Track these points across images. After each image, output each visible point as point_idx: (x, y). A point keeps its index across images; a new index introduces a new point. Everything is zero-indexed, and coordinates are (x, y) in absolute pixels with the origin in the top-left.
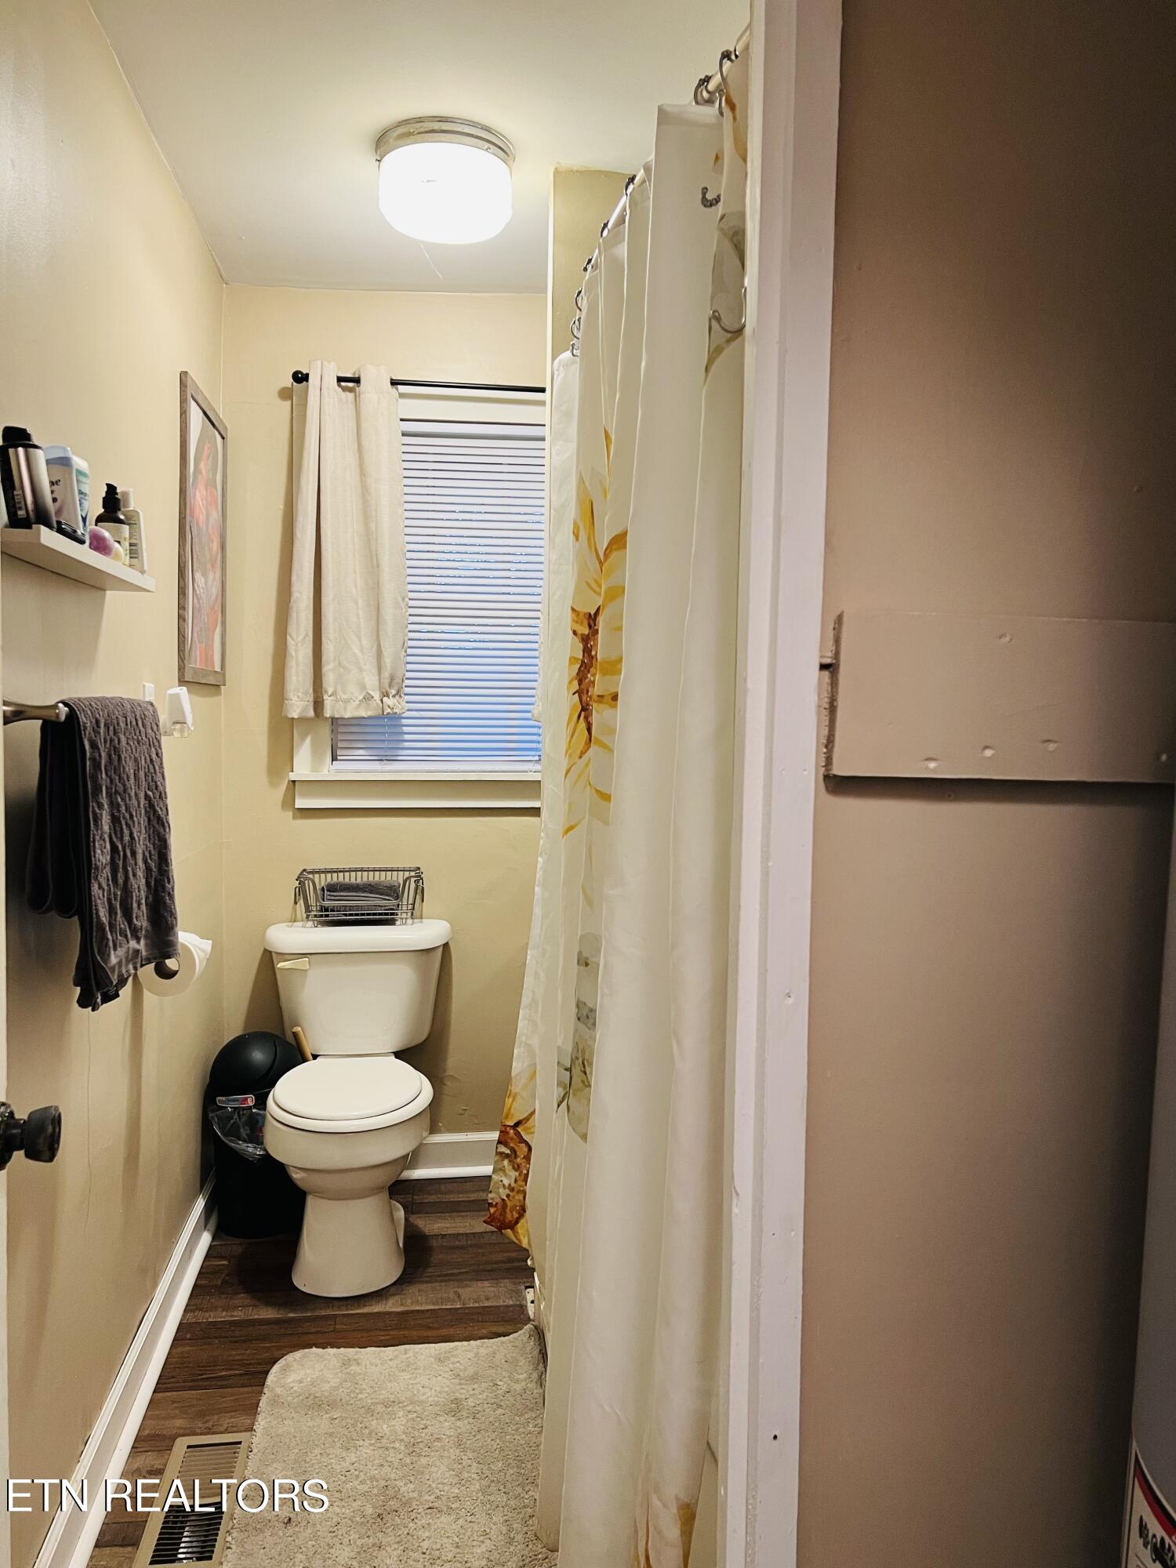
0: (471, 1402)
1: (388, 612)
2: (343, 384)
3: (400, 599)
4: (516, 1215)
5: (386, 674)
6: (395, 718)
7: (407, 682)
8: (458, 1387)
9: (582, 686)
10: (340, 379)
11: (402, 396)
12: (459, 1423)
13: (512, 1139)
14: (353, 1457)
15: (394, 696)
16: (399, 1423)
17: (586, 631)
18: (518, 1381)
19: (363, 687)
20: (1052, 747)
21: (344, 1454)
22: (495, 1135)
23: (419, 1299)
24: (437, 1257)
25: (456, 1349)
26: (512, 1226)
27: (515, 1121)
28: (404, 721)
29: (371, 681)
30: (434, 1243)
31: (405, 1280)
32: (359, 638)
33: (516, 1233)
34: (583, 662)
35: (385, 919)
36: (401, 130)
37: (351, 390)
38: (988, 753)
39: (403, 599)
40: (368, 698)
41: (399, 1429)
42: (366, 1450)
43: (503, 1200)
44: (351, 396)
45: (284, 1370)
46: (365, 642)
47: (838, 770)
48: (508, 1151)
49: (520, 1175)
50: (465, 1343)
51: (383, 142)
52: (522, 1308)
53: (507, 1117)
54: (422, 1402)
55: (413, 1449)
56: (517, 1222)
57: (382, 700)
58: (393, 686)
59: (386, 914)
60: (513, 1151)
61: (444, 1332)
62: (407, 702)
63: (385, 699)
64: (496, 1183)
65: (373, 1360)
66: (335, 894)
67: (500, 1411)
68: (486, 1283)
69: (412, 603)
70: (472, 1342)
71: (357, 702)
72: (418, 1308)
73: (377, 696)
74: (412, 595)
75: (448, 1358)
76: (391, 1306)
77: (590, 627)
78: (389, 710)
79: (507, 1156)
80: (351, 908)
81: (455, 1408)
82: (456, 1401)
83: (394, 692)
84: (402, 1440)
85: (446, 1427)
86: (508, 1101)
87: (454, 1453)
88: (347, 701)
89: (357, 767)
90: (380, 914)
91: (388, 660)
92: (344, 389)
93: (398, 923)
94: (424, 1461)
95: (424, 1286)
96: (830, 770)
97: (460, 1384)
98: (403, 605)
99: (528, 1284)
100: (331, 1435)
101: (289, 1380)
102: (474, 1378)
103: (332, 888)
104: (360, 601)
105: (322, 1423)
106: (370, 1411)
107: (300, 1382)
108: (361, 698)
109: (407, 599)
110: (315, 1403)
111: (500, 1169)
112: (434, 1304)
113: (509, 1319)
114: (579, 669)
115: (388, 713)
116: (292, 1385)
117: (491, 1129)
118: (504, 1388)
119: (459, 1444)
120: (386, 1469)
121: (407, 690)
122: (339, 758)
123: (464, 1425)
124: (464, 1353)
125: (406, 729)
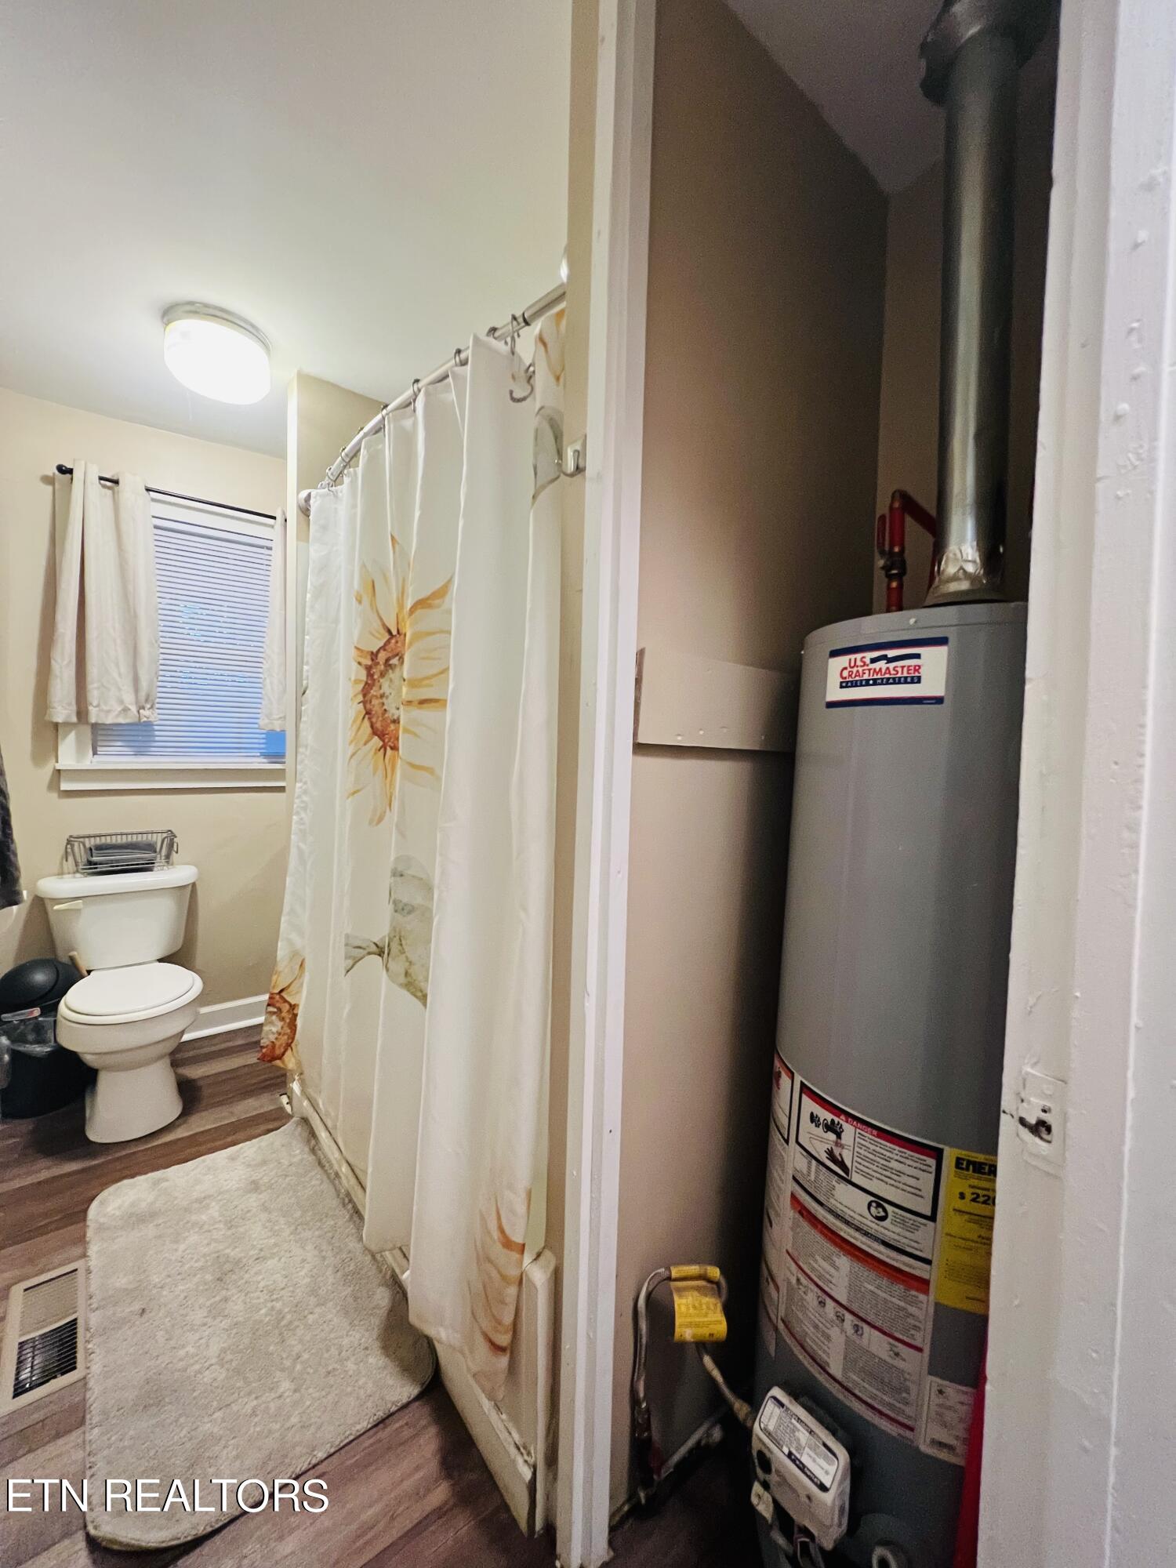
0: (266, 1179)
1: (145, 649)
2: (102, 482)
3: (154, 641)
4: (282, 1050)
5: (142, 695)
6: (149, 724)
7: (158, 700)
8: (252, 1173)
9: (366, 699)
10: (101, 478)
11: (153, 500)
12: (261, 1196)
13: (278, 1001)
14: (182, 1247)
15: (149, 709)
16: (214, 1210)
17: (369, 663)
18: (295, 1156)
19: (121, 702)
20: (725, 730)
21: (175, 1247)
22: (266, 997)
23: (201, 1122)
24: (206, 1092)
25: (242, 1148)
26: (280, 1057)
27: (279, 990)
28: (156, 728)
29: (129, 698)
30: (201, 1083)
31: (187, 1112)
32: (117, 665)
33: (283, 1062)
34: (366, 683)
35: (145, 868)
36: (188, 308)
37: (109, 488)
38: (701, 732)
39: (156, 642)
40: (126, 710)
41: (216, 1214)
42: (193, 1238)
43: (273, 1042)
44: (109, 492)
45: (102, 1203)
46: (123, 670)
47: (641, 740)
48: (275, 1010)
49: (285, 1023)
50: (248, 1143)
51: (169, 313)
52: (282, 1109)
53: (274, 987)
54: (227, 1191)
55: (230, 1224)
56: (283, 1054)
57: (139, 712)
58: (147, 701)
59: (147, 864)
60: (280, 1010)
61: (229, 1139)
62: (159, 714)
63: (141, 711)
64: (267, 1032)
65: (180, 1177)
66: (102, 852)
67: (288, 1179)
68: (250, 1100)
69: (162, 645)
70: (254, 1141)
71: (116, 713)
72: (202, 1129)
73: (134, 709)
74: (162, 639)
75: (238, 1156)
76: (181, 1133)
77: (372, 660)
78: (145, 719)
79: (274, 1013)
80: (117, 861)
81: (255, 1187)
82: (253, 1182)
83: (148, 706)
84: (220, 1221)
85: (253, 1201)
86: (274, 978)
87: (264, 1216)
88: (109, 712)
89: (115, 758)
90: (143, 864)
91: (144, 684)
92: (104, 486)
93: (155, 869)
94: (241, 1230)
95: (203, 1114)
96: (637, 739)
97: (253, 1170)
98: (156, 645)
99: (282, 1093)
100: (160, 1237)
101: (109, 1210)
102: (264, 1162)
103: (99, 848)
104: (119, 641)
105: (149, 1230)
106: (187, 1210)
107: (119, 1208)
108: (119, 709)
109: (159, 643)
110: (136, 1219)
111: (270, 1023)
112: (214, 1123)
113: (275, 1119)
114: (364, 688)
115: (144, 722)
116: (113, 1212)
117: (264, 993)
118: (286, 1163)
119: (265, 1208)
120: (213, 1245)
121: (157, 706)
122: (99, 753)
123: (264, 1196)
124: (249, 1149)
125: (157, 733)
